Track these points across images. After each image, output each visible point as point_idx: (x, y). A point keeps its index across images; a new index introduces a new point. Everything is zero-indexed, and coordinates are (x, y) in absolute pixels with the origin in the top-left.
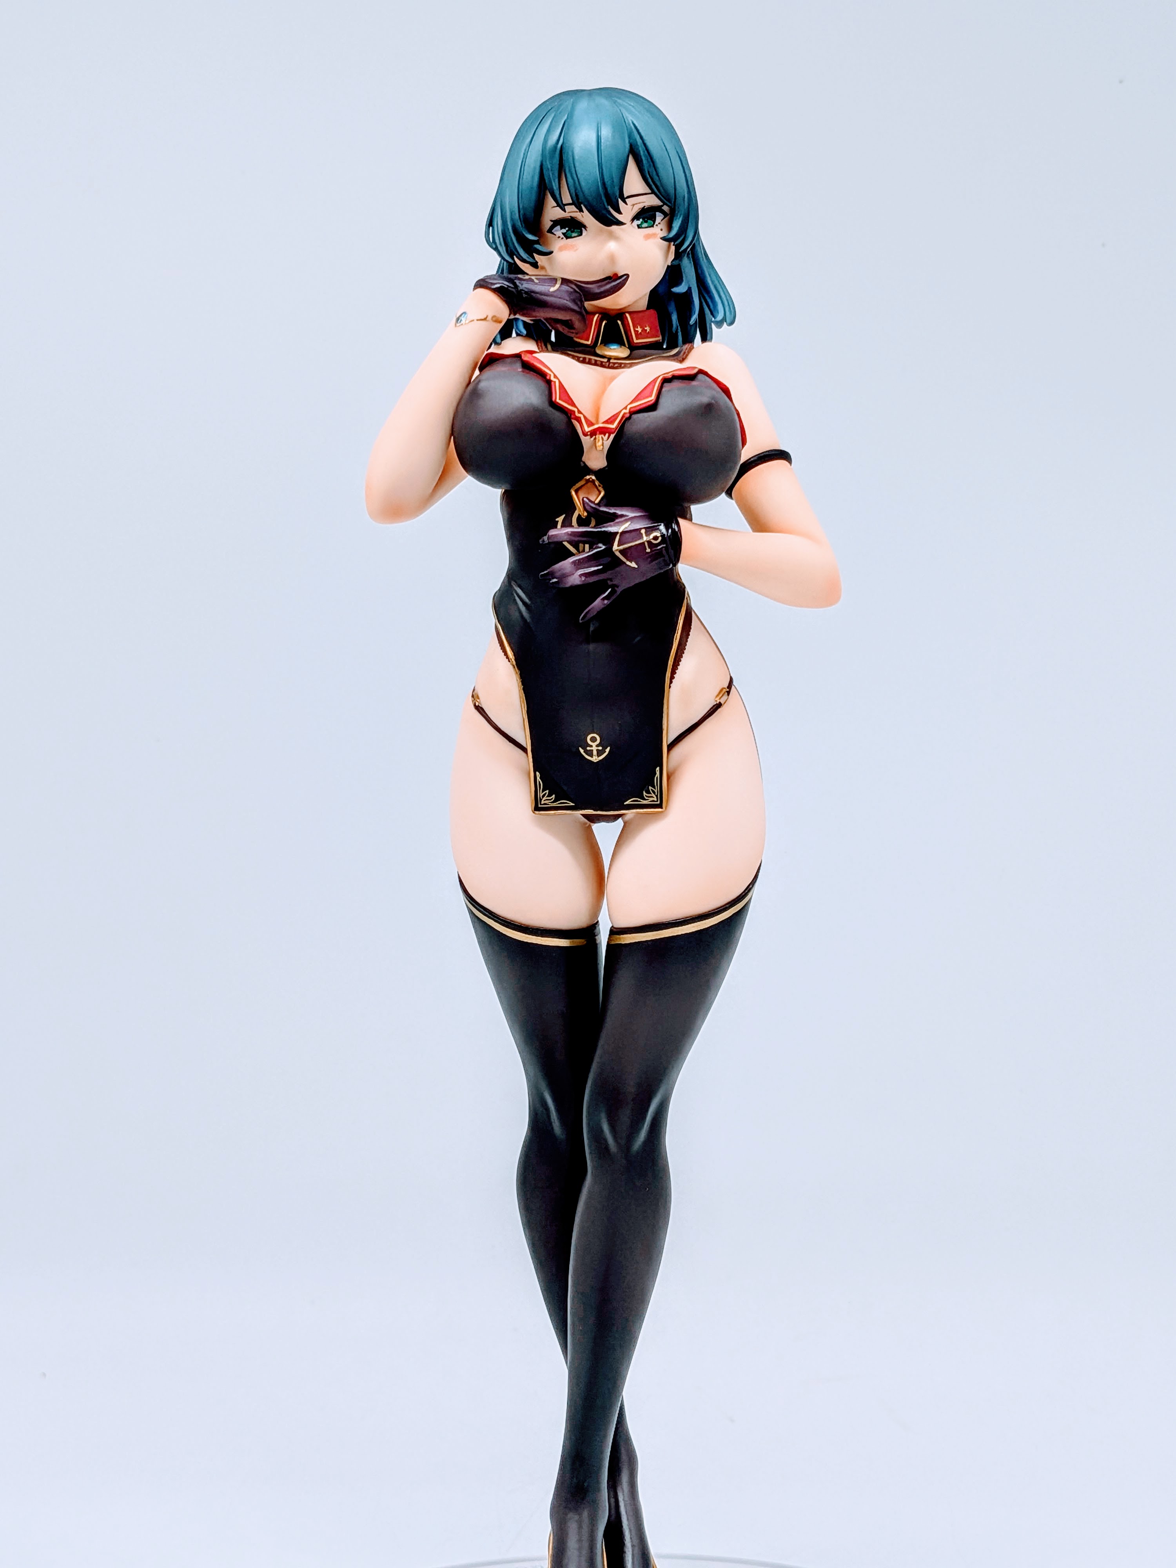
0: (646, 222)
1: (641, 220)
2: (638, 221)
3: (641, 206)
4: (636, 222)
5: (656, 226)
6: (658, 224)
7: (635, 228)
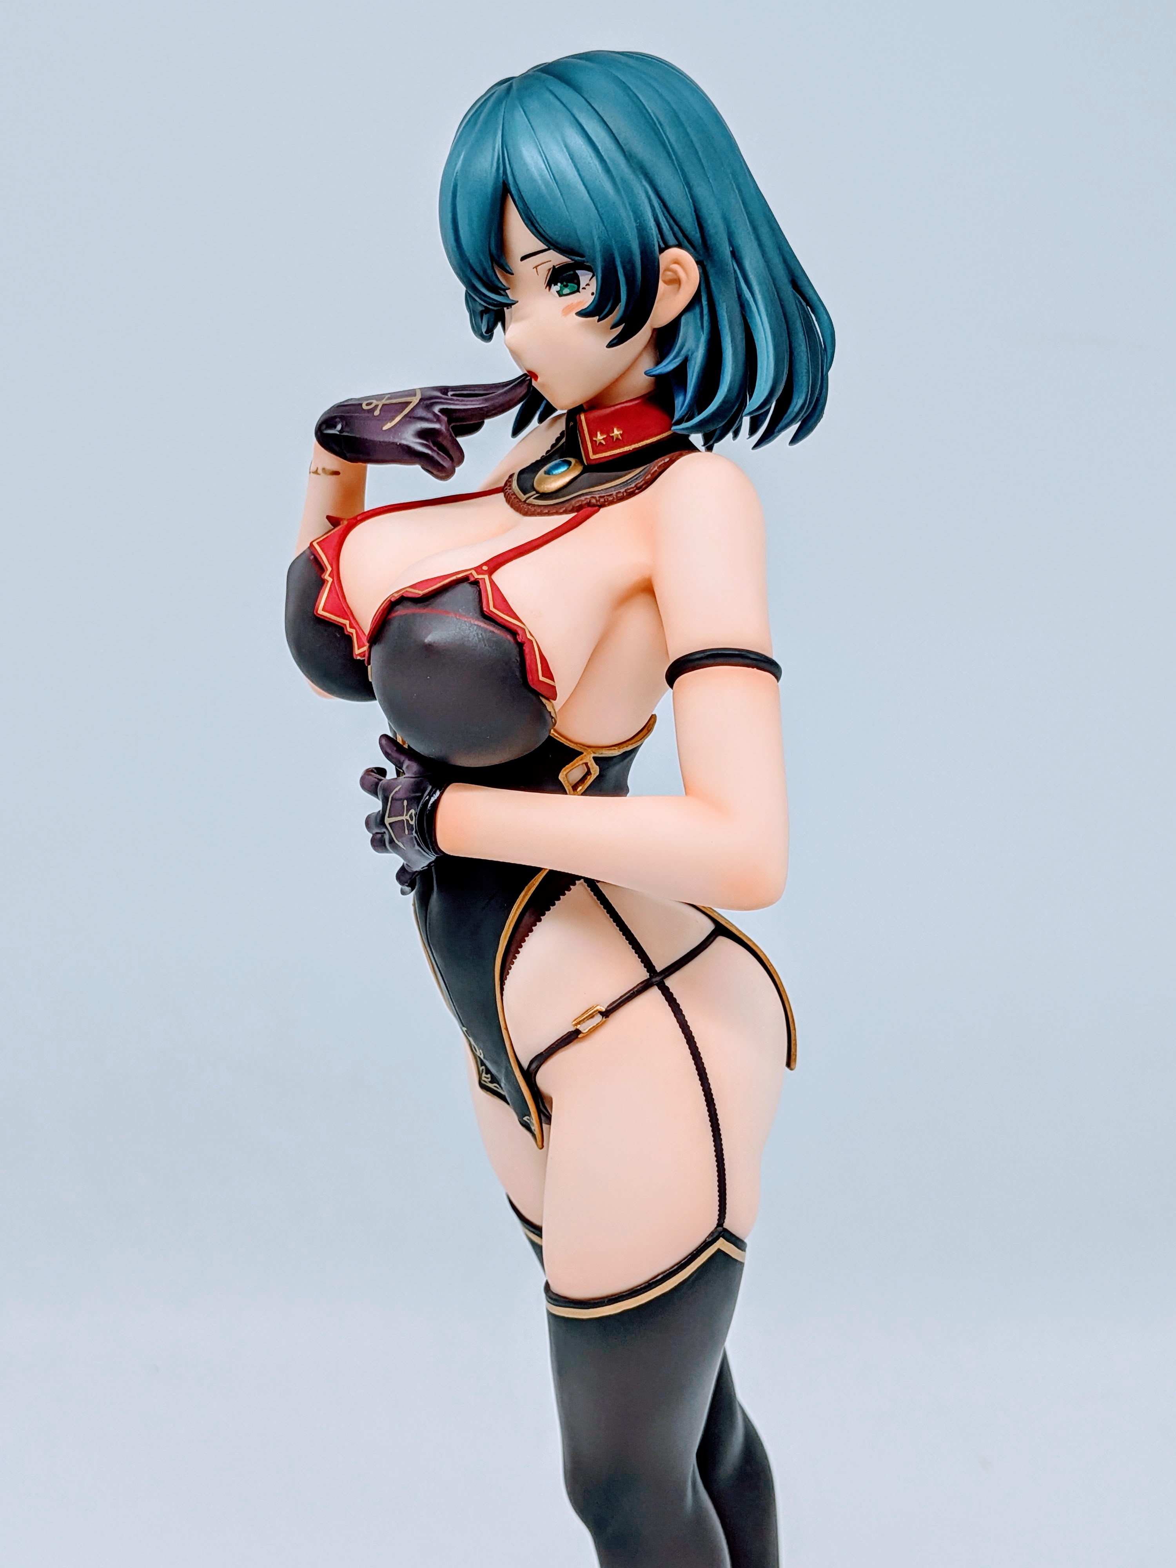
0: (566, 286)
1: (559, 284)
2: (556, 286)
3: (550, 265)
4: (556, 288)
5: (584, 290)
6: (586, 285)
7: (555, 296)
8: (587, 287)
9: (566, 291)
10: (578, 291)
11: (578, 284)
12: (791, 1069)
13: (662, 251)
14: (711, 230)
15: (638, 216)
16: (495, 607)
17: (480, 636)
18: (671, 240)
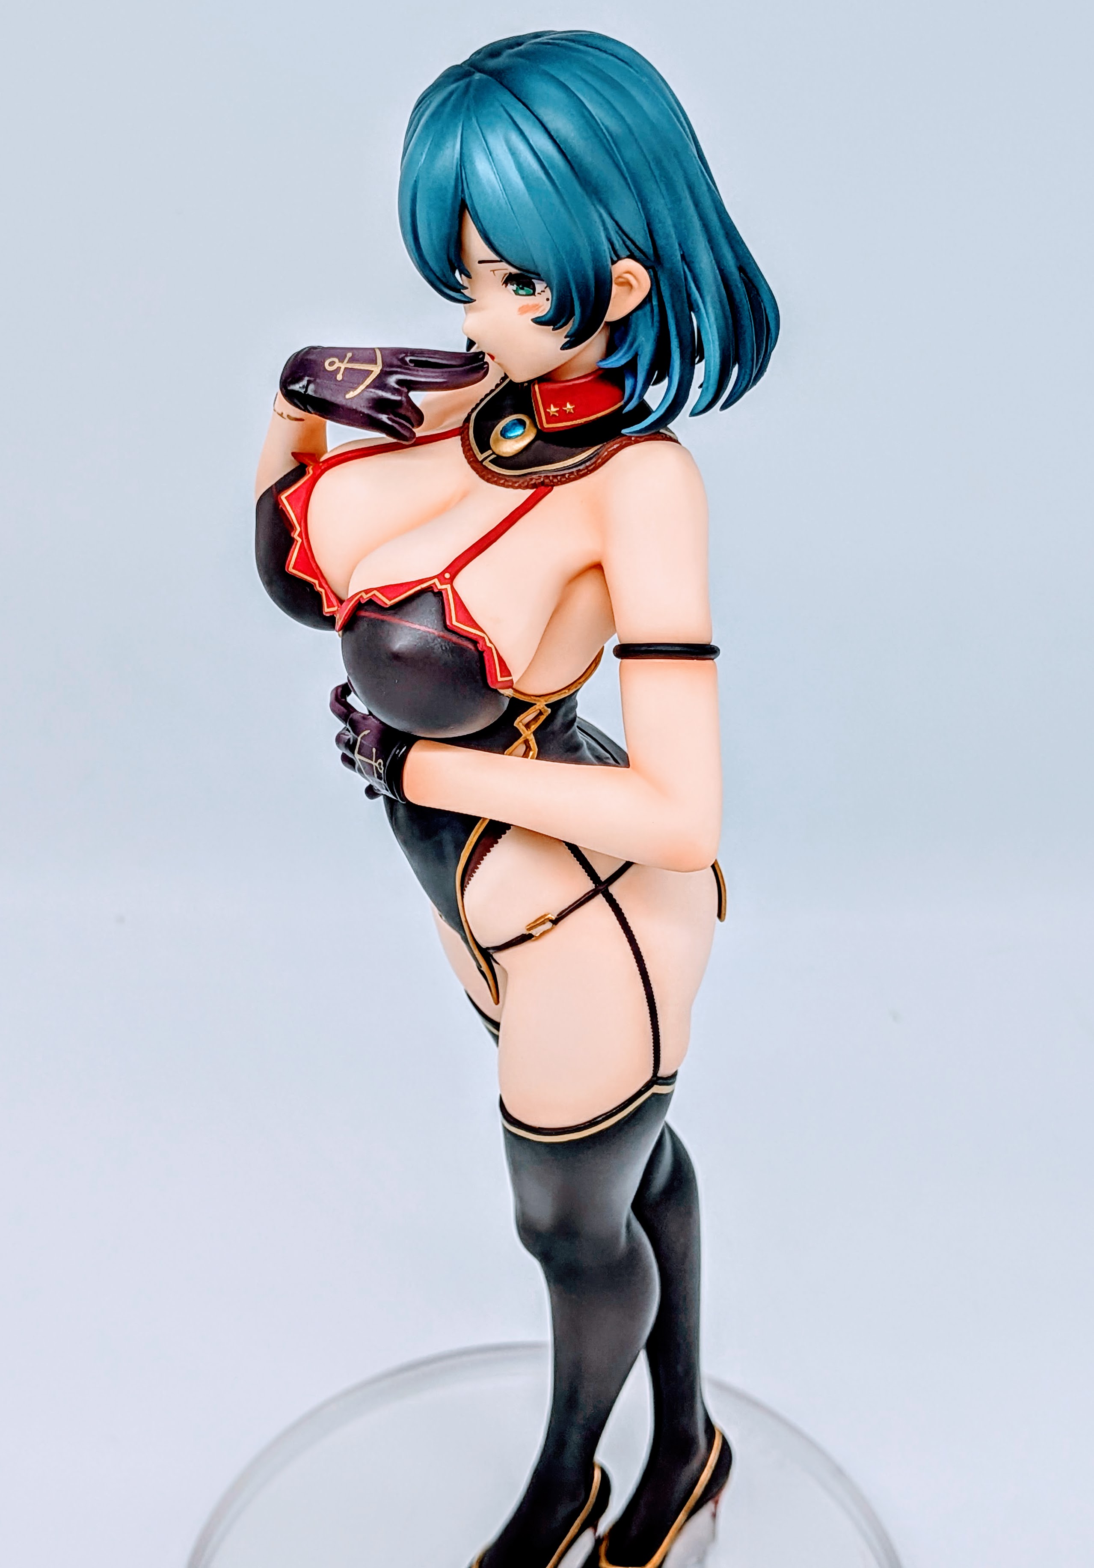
0: (522, 289)
1: (515, 286)
3: (508, 272)
4: (512, 287)
5: (539, 295)
6: (542, 292)
7: (511, 294)
8: (542, 293)
9: (521, 292)
10: (533, 294)
11: (534, 289)
12: (721, 921)
13: (613, 263)
14: (661, 242)
15: (590, 237)
16: (457, 621)
17: (444, 648)
18: (623, 252)
